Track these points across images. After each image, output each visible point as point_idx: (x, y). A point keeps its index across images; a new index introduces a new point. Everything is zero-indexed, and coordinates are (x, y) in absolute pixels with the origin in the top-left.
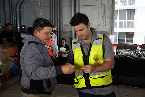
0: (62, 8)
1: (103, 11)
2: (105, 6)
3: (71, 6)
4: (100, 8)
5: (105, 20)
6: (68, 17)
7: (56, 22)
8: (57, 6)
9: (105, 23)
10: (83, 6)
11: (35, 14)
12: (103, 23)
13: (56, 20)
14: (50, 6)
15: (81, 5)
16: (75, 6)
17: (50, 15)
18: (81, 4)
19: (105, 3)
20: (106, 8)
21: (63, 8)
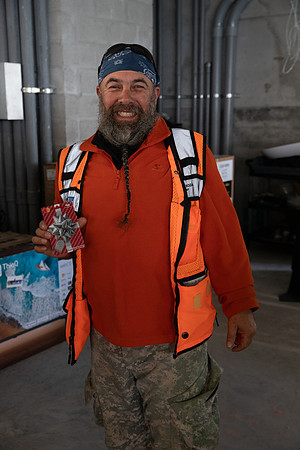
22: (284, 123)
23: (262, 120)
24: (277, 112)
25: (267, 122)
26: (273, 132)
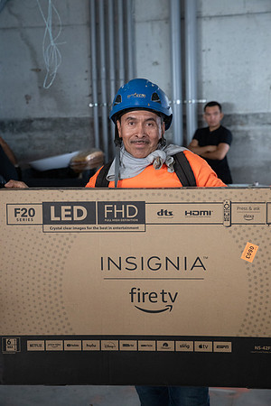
0: (133, 30)
3: (168, 20)
6: (156, 63)
7: (113, 83)
8: (115, 23)
10: (211, 17)
11: (34, 55)
13: (112, 77)
14: (89, 24)
15: (204, 14)
16: (182, 19)
17: (91, 57)
18: (206, 10)
21: (138, 27)
22: (49, 134)
23: (25, 132)
24: (40, 124)
25: (31, 134)
26: (38, 143)
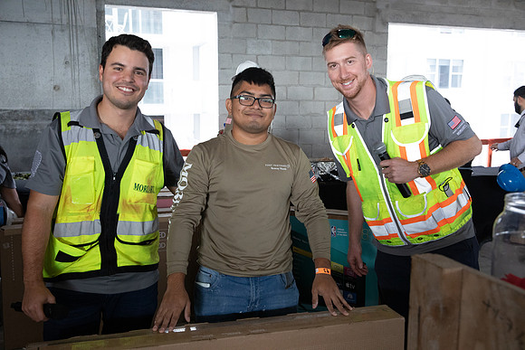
1: (68, 45)
2: (71, 27)
4: (56, 33)
5: (77, 74)
9: (77, 85)
12: (70, 83)
19: (74, 18)
20: (77, 34)
